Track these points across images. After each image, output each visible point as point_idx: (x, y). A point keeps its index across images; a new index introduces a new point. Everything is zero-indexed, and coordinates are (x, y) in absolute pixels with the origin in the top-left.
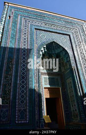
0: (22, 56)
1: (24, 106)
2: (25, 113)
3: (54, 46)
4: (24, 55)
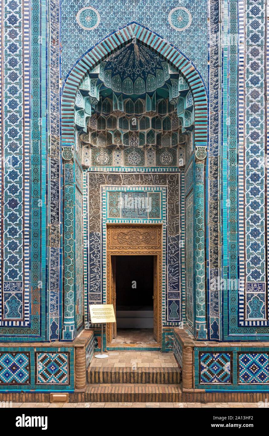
0: (7, 126)
1: (19, 284)
2: (21, 303)
3: (143, 60)
4: (13, 119)
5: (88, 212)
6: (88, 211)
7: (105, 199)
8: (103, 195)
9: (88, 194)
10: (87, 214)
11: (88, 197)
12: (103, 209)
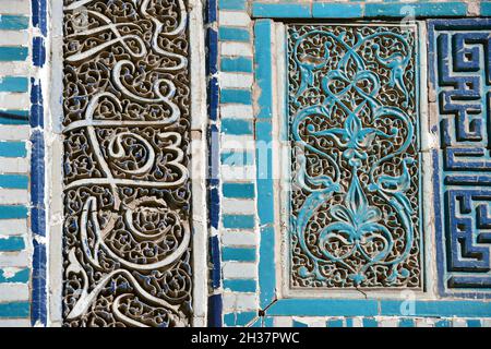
5: (52, 240)
6: (55, 220)
7: (241, 97)
8: (226, 49)
9: (53, 41)
10: (39, 255)
11: (49, 77)
12: (227, 205)
